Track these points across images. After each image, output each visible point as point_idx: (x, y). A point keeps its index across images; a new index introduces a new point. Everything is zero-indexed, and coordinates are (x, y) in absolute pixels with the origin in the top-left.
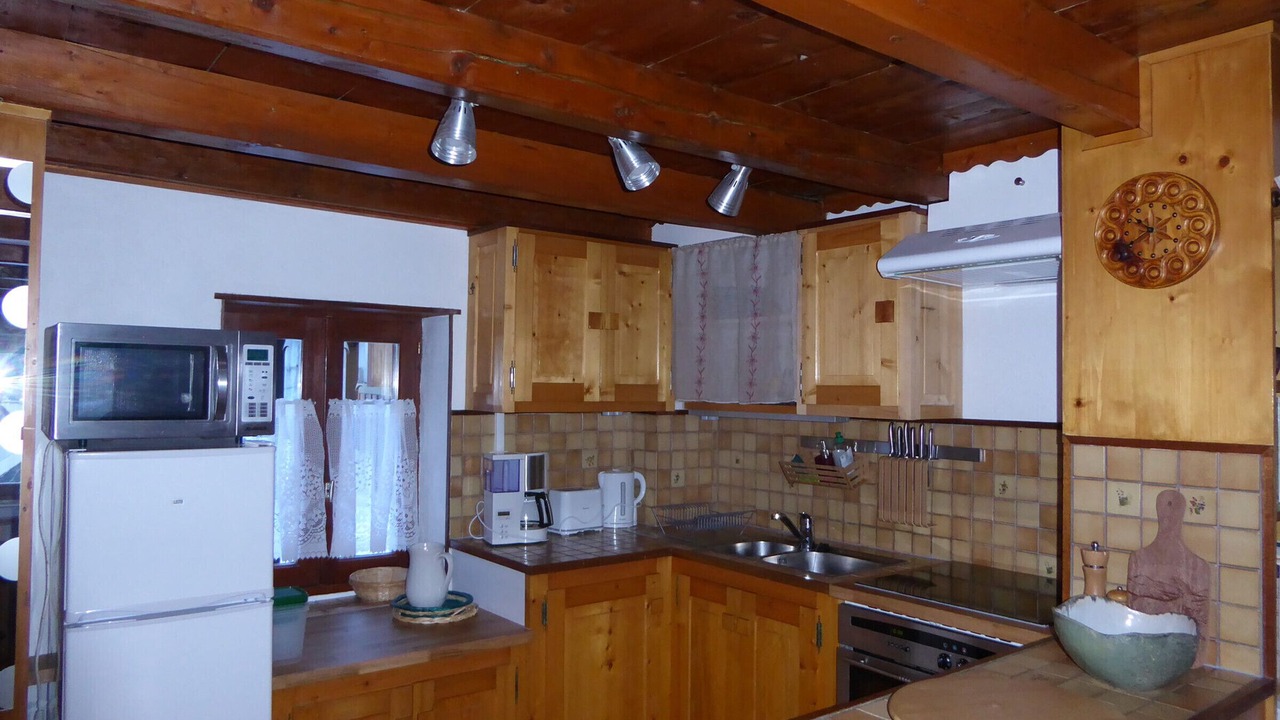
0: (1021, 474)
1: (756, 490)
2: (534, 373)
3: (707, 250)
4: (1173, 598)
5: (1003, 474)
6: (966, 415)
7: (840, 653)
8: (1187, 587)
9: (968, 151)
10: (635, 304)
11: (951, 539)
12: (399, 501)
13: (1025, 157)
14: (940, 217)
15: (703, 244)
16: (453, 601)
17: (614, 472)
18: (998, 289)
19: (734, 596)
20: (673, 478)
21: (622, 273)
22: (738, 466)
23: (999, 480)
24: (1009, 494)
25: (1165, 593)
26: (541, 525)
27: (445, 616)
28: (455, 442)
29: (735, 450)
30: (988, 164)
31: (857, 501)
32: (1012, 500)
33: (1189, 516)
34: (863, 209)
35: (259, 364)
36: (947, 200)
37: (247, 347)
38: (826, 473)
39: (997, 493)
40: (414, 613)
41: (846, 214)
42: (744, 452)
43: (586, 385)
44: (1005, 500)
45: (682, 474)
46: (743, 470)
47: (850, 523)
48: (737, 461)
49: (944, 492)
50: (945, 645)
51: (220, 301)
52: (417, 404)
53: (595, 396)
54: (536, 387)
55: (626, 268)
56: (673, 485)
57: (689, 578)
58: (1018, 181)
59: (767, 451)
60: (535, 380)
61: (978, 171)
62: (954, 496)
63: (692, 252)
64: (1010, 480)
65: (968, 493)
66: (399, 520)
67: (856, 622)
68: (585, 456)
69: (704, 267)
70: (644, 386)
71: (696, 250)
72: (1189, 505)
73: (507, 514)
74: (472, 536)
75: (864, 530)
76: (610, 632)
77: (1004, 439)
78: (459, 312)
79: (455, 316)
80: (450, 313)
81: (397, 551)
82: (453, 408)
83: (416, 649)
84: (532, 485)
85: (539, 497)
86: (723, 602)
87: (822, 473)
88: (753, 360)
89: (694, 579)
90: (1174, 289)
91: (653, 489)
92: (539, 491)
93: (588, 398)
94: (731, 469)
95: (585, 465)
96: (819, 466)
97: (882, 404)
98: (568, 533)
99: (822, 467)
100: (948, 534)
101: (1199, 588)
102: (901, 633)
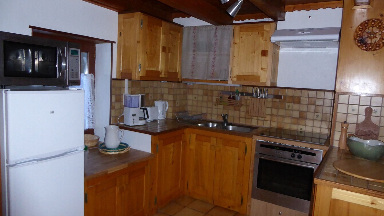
0: (294, 103)
1: (202, 107)
2: (146, 66)
3: (197, 28)
4: (368, 135)
5: (288, 103)
6: (278, 86)
7: (256, 155)
8: (373, 132)
9: (293, 6)
10: (173, 45)
11: (270, 121)
12: (89, 111)
13: (312, 10)
14: (281, 25)
15: (195, 26)
16: (122, 146)
17: (159, 101)
18: (293, 49)
19: (213, 140)
20: (177, 103)
21: (170, 34)
22: (195, 99)
23: (287, 104)
24: (290, 108)
25: (366, 134)
26: (145, 119)
27: (122, 151)
28: (113, 90)
29: (195, 94)
30: (300, 11)
31: (239, 110)
32: (291, 110)
33: (373, 114)
34: (247, 21)
35: (75, 56)
36: (284, 20)
37: (71, 49)
38: (231, 102)
39: (286, 108)
40: (111, 151)
41: (240, 22)
42: (198, 95)
43: (160, 71)
44: (289, 110)
45: (179, 102)
46: (197, 101)
47: (236, 117)
48: (195, 98)
49: (269, 108)
50: (293, 151)
51: (31, 29)
52: (94, 75)
53: (162, 76)
54: (147, 72)
55: (172, 32)
56: (177, 105)
57: (195, 135)
58: (310, 17)
59: (207, 95)
60: (147, 69)
61: (296, 12)
62: (272, 109)
63: (190, 29)
64: (291, 105)
65: (277, 108)
66: (89, 118)
67: (262, 146)
68: (150, 95)
69: (195, 34)
70: (175, 72)
71: (193, 28)
72: (373, 111)
73: (135, 115)
74: (119, 123)
75: (241, 119)
76: (173, 153)
77: (290, 93)
78: (115, 42)
79: (114, 44)
80: (112, 42)
81: (88, 129)
82: (113, 78)
83: (123, 163)
84: (142, 106)
85: (144, 109)
86: (209, 142)
87: (230, 102)
88: (213, 66)
89: (197, 135)
90: (375, 52)
91: (170, 106)
92: (144, 107)
93: (161, 76)
94: (193, 100)
95: (150, 98)
96: (229, 100)
97: (261, 81)
98: (149, 121)
99: (230, 100)
100: (270, 120)
101: (376, 133)
102: (278, 148)
